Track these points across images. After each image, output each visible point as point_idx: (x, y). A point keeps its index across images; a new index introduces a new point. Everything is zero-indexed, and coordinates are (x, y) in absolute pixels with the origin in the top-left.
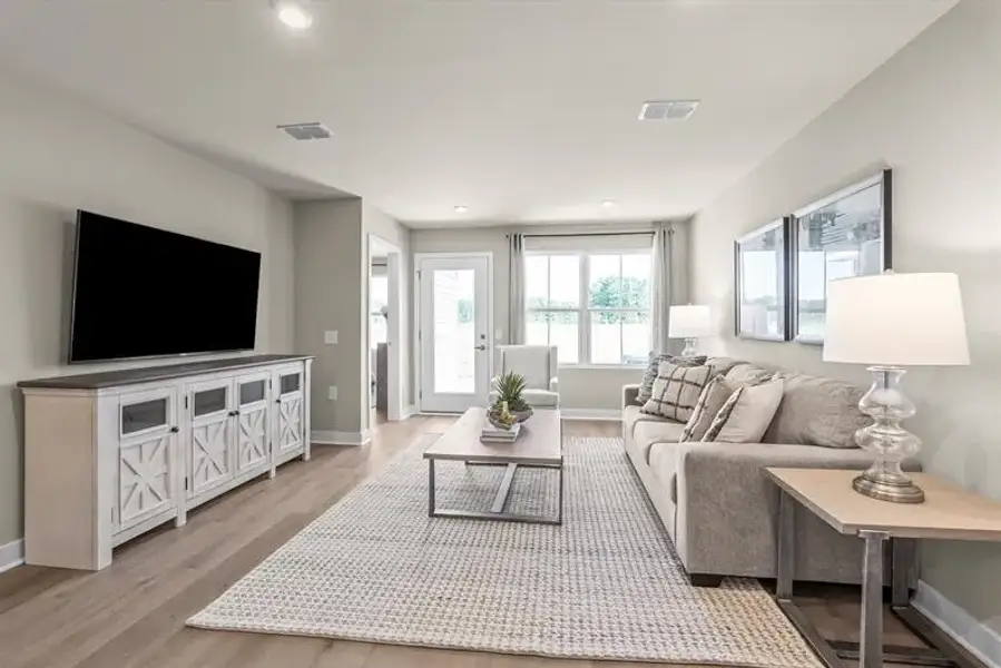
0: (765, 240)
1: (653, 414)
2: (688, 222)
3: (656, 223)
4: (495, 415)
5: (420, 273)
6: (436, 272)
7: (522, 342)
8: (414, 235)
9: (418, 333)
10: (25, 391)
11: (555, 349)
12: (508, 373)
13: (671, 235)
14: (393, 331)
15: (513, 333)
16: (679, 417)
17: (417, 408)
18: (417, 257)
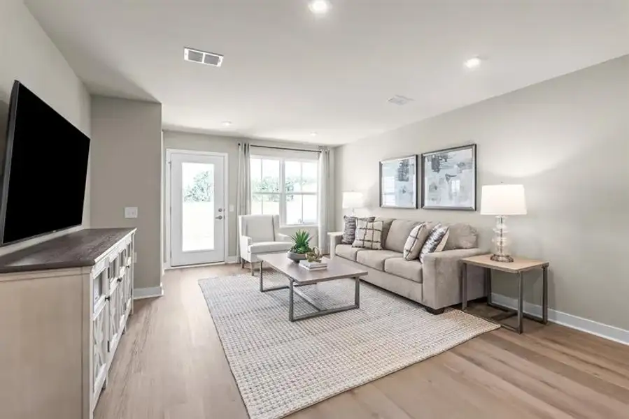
0: (402, 164)
1: (360, 247)
2: (336, 149)
5: (170, 163)
6: (184, 165)
7: (251, 213)
8: (165, 135)
9: (170, 208)
16: (373, 247)
17: (168, 264)
18: (169, 152)
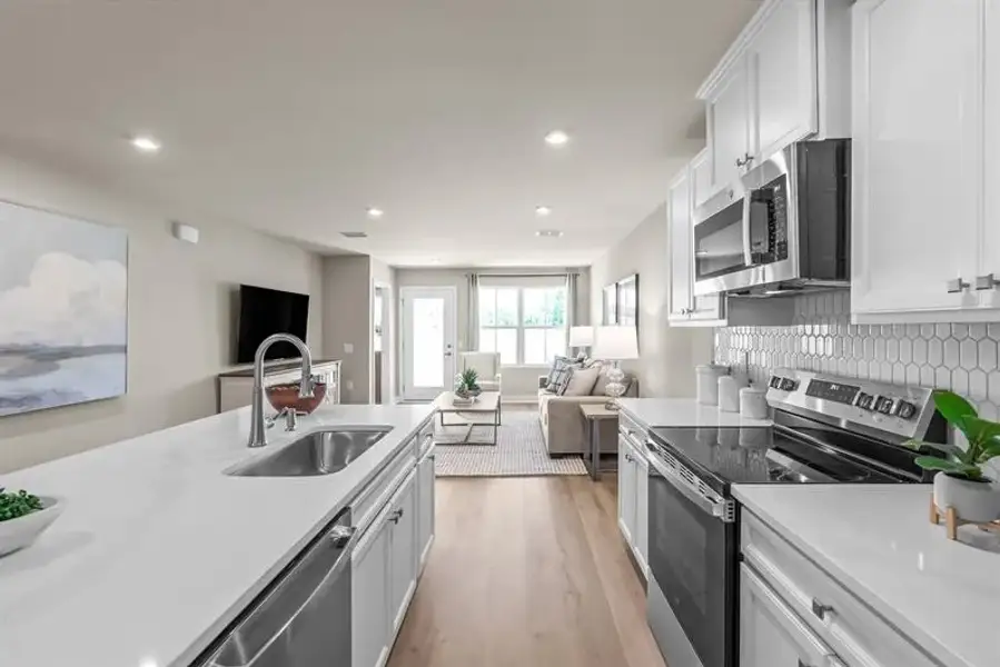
2: (587, 269)
3: (567, 269)
4: (461, 392)
5: (403, 300)
6: (415, 300)
7: (477, 350)
8: (399, 273)
9: (402, 346)
10: (222, 379)
11: (499, 355)
12: (467, 368)
13: (576, 277)
14: (385, 343)
15: (470, 342)
17: (402, 398)
18: (401, 290)
